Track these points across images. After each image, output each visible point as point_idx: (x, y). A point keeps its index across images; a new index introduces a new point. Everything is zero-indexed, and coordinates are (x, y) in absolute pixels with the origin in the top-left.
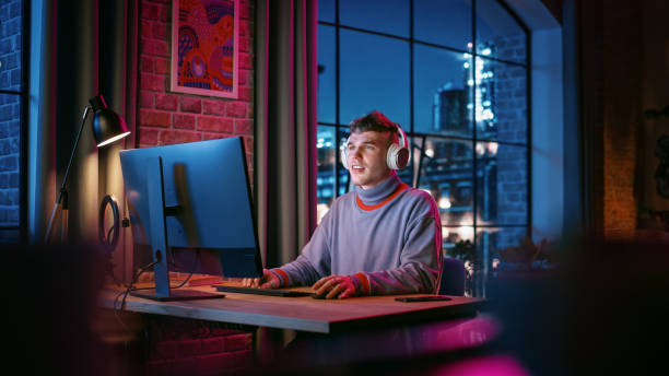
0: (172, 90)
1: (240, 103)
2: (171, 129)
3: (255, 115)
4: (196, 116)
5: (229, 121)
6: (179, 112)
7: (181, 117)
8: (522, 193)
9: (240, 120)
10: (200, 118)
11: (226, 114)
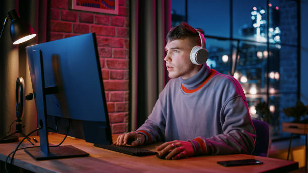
0: (73, 8)
1: (120, 17)
2: (72, 33)
3: (130, 25)
4: (90, 25)
5: (113, 28)
6: (78, 22)
7: (79, 25)
8: (295, 74)
9: (120, 28)
10: (92, 27)
11: (110, 24)
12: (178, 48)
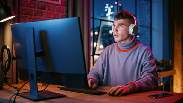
1: (62, 7)
2: (33, 16)
3: (67, 12)
4: (44, 11)
5: (57, 14)
9: (62, 13)
10: (45, 12)
11: (56, 11)
12: (122, 24)
